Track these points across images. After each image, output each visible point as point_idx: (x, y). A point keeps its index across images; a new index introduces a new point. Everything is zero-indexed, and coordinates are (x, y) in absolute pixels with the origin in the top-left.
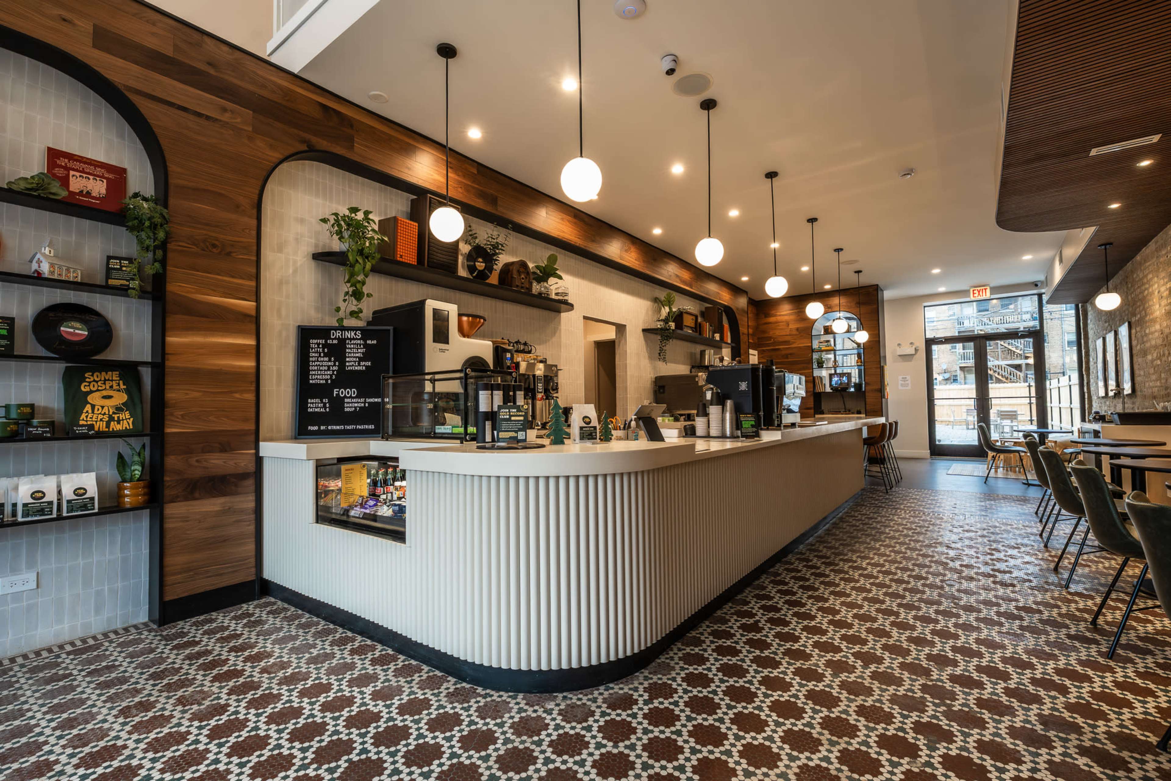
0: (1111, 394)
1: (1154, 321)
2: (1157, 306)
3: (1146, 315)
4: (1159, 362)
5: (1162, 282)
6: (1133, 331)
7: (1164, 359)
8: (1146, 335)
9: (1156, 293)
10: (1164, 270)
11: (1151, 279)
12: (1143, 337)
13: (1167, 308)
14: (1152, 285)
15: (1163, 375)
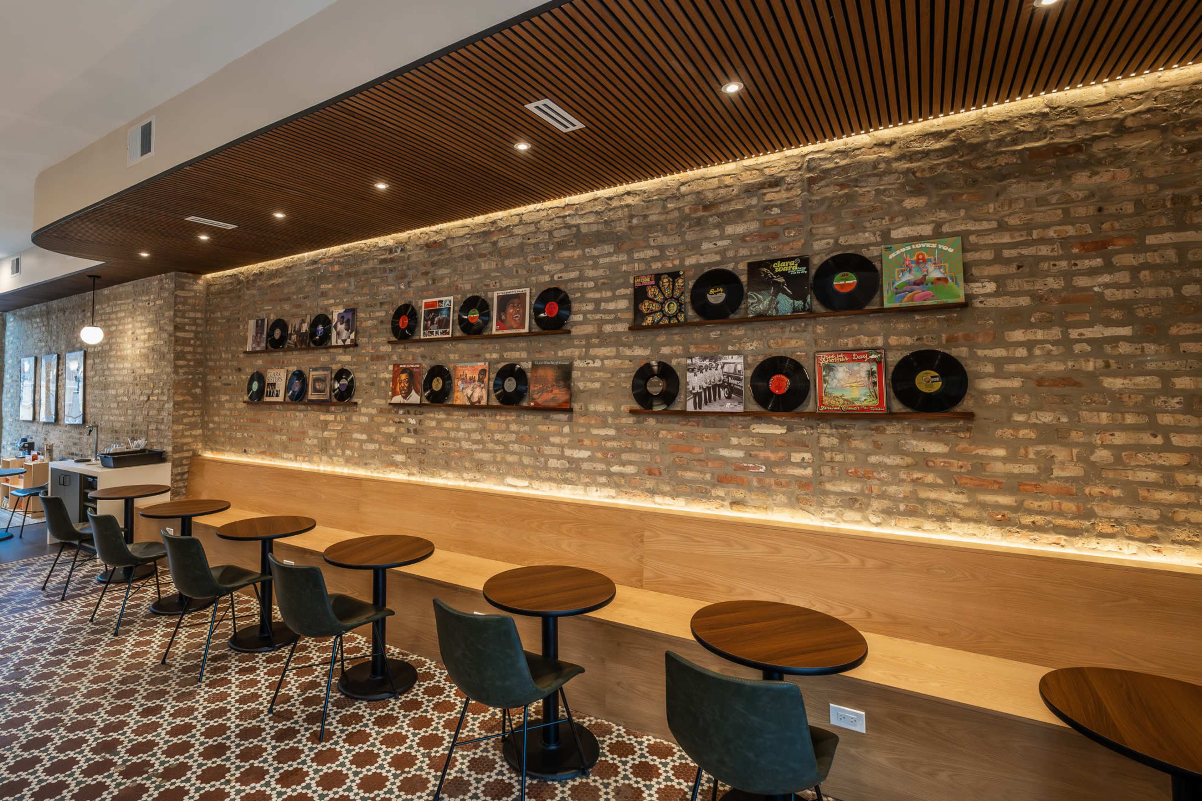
0: (43, 418)
1: (124, 358)
2: (130, 346)
3: (111, 350)
4: (126, 399)
5: (139, 325)
6: (89, 362)
7: (132, 397)
8: (109, 369)
9: (130, 333)
10: (142, 314)
11: (123, 318)
12: (104, 370)
13: (142, 350)
14: (124, 324)
15: (130, 412)
